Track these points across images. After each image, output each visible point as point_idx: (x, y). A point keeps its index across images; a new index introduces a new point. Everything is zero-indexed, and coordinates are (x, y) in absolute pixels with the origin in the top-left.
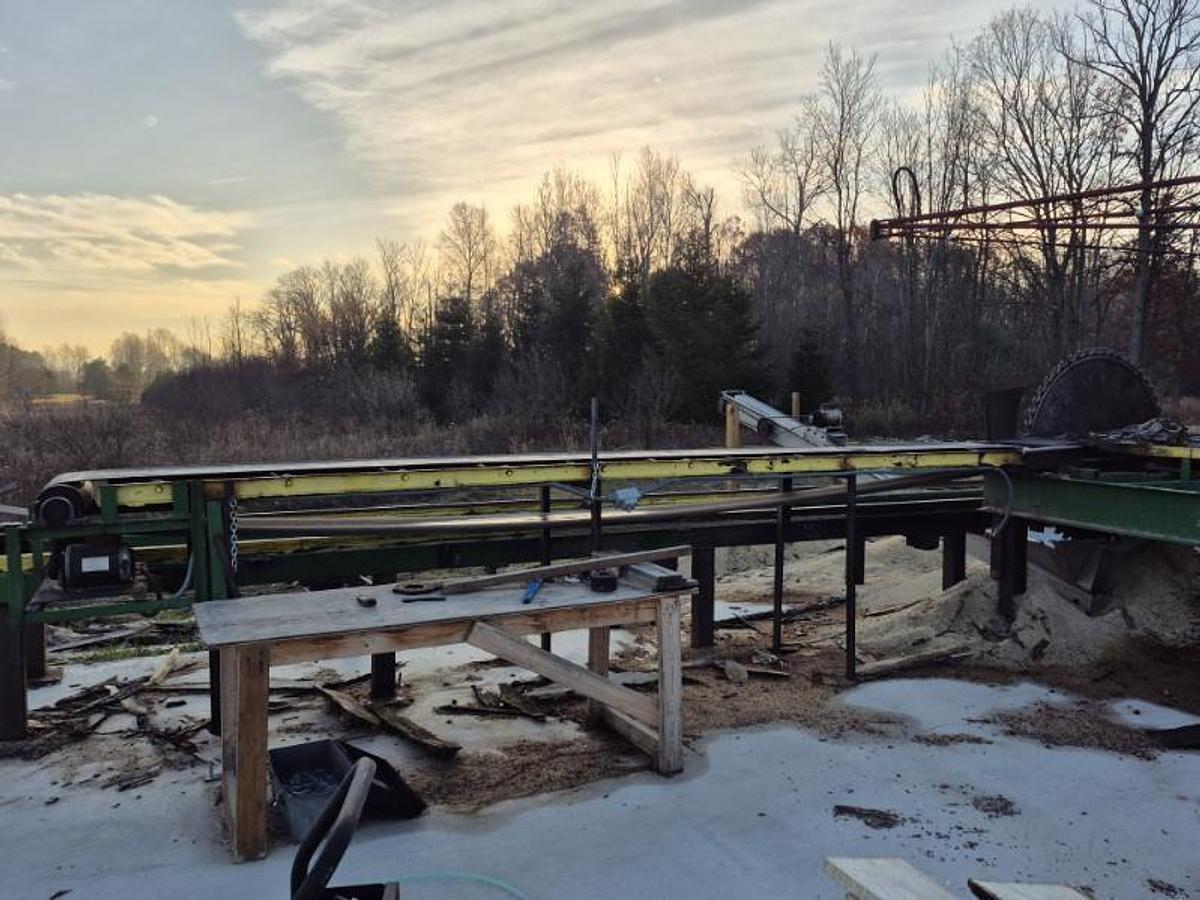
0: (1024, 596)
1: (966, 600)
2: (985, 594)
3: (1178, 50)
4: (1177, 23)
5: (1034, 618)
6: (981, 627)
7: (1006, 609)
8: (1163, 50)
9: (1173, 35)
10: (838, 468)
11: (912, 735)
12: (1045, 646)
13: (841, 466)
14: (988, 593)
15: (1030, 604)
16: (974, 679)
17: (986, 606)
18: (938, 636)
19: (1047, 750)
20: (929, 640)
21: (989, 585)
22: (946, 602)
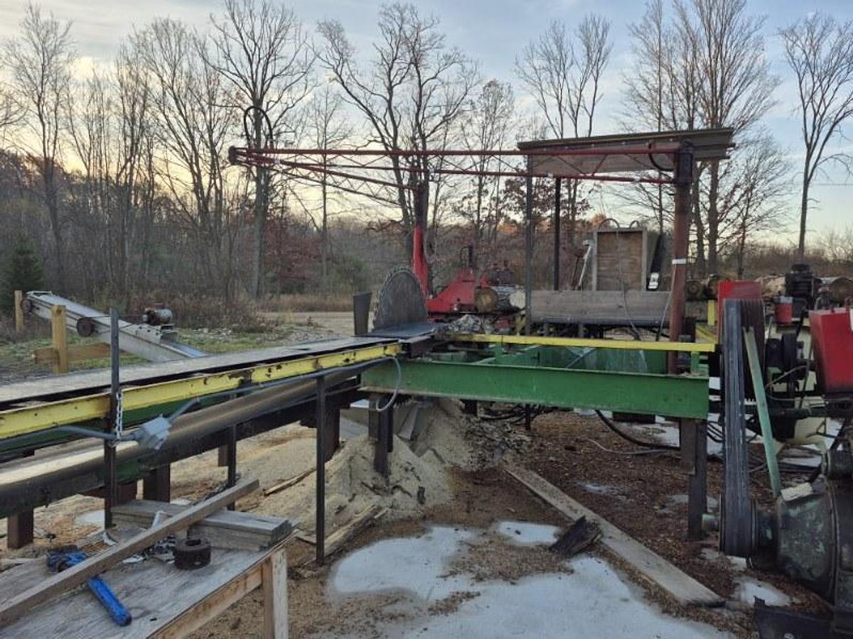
0: (393, 453)
1: (352, 465)
2: (364, 458)
3: (273, 76)
4: (272, 58)
5: (406, 470)
6: (371, 486)
7: (381, 466)
8: (264, 75)
9: (270, 66)
10: (313, 370)
11: (425, 609)
12: (423, 492)
13: (315, 367)
14: (366, 456)
15: (400, 459)
16: (402, 534)
17: (365, 467)
18: (350, 501)
19: (513, 587)
20: (345, 506)
21: (365, 449)
22: (341, 469)
